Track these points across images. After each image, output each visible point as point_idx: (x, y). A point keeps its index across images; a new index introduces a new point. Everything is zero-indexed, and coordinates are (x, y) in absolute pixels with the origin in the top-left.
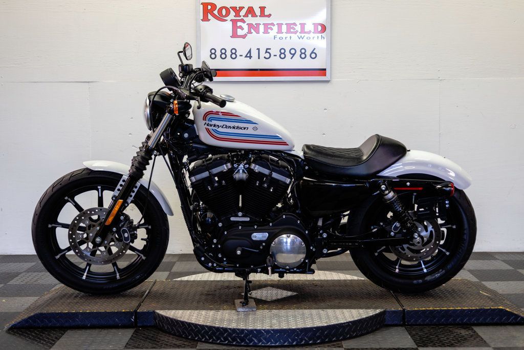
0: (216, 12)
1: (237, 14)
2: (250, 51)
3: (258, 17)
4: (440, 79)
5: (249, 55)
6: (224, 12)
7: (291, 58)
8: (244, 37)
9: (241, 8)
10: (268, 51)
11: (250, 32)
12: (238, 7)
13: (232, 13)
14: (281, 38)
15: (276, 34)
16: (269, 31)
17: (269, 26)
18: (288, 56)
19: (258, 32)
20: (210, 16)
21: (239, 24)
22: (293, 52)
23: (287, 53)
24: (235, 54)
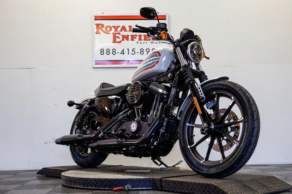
0: (104, 29)
1: (116, 30)
2: (123, 50)
3: (128, 31)
4: (232, 65)
5: (123, 52)
6: (108, 29)
7: (147, 54)
8: (120, 42)
9: (118, 27)
10: (134, 50)
11: (123, 40)
12: (116, 26)
13: (113, 29)
14: (141, 43)
15: (138, 41)
16: (134, 39)
17: (134, 37)
18: (145, 53)
19: (128, 40)
20: (100, 31)
21: (117, 35)
22: (148, 50)
23: (145, 51)
24: (115, 52)
